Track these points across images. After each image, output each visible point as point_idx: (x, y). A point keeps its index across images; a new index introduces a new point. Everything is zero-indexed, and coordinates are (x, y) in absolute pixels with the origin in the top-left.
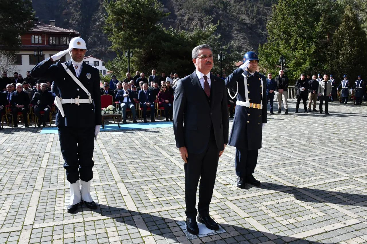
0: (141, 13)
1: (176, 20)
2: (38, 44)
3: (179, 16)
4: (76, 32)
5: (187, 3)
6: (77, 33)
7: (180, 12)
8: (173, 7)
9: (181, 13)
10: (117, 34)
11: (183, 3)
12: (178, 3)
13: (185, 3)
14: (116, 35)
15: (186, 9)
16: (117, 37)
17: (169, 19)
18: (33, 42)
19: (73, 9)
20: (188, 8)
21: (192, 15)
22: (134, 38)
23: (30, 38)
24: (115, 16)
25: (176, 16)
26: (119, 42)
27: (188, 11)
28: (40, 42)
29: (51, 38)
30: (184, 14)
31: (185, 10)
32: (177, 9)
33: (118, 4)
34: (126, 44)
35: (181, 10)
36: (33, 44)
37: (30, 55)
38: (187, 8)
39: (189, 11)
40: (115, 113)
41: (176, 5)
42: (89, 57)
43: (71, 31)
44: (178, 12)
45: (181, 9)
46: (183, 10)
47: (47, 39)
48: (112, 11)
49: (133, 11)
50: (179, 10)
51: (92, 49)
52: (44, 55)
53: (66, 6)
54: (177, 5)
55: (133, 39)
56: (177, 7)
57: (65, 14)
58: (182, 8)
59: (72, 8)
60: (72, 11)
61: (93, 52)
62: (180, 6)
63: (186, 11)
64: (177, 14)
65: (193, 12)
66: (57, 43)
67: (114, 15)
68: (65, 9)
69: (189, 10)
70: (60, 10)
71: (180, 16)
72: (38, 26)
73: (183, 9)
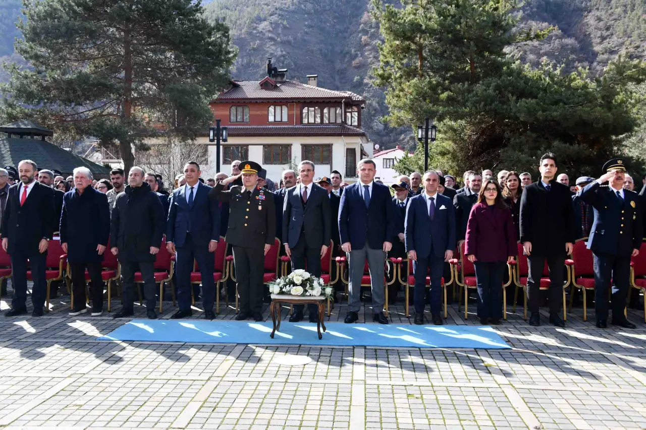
0: (459, 27)
1: (595, 64)
2: (281, 122)
3: (603, 54)
4: (356, 96)
5: (626, 20)
6: (358, 98)
7: (606, 44)
8: (590, 34)
9: (609, 46)
10: (400, 85)
11: (616, 21)
12: (601, 24)
13: (621, 22)
14: (399, 87)
15: (621, 35)
16: (401, 94)
17: (579, 63)
18: (271, 119)
19: (371, 56)
20: (629, 31)
21: (638, 47)
22: (443, 93)
23: (266, 113)
24: (397, 42)
25: (595, 54)
26: (405, 104)
27: (626, 38)
28: (285, 119)
29: (305, 111)
30: (615, 47)
31: (618, 38)
32: (599, 37)
33: (407, 14)
34: (421, 109)
35: (610, 38)
36: (271, 123)
37: (264, 146)
38: (625, 31)
39: (630, 39)
40: (308, 294)
41: (595, 29)
42: (394, 151)
43: (347, 94)
44: (601, 43)
45: (608, 35)
46: (615, 38)
47: (299, 112)
48: (390, 30)
49: (441, 24)
50: (603, 38)
51: (406, 135)
52: (292, 145)
53: (359, 51)
54: (600, 29)
55: (439, 95)
56: (599, 32)
57: (356, 68)
58: (612, 34)
59: (371, 54)
60: (369, 60)
61: (408, 141)
62: (608, 29)
63: (620, 40)
64: (597, 48)
65: (641, 41)
66: (318, 120)
67: (395, 39)
68: (356, 56)
69: (631, 37)
70: (346, 60)
71: (606, 52)
72: (283, 88)
73: (614, 36)
